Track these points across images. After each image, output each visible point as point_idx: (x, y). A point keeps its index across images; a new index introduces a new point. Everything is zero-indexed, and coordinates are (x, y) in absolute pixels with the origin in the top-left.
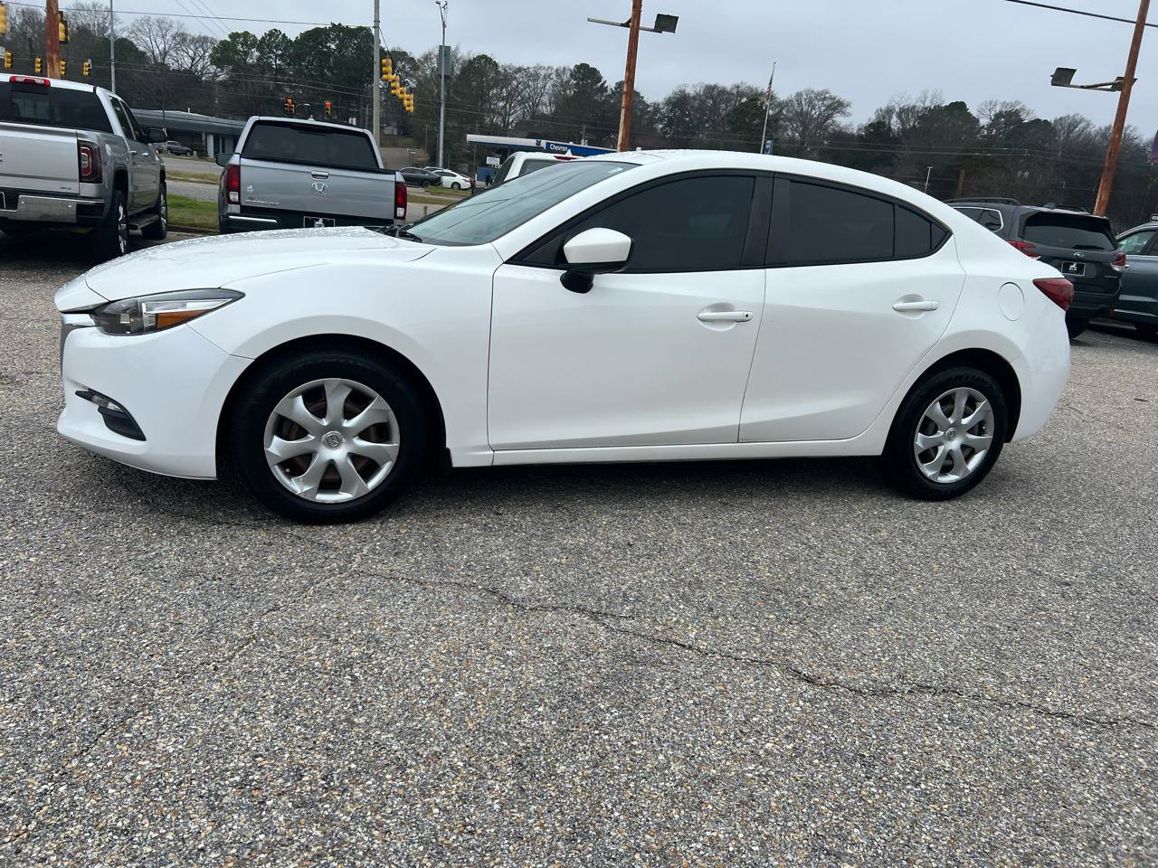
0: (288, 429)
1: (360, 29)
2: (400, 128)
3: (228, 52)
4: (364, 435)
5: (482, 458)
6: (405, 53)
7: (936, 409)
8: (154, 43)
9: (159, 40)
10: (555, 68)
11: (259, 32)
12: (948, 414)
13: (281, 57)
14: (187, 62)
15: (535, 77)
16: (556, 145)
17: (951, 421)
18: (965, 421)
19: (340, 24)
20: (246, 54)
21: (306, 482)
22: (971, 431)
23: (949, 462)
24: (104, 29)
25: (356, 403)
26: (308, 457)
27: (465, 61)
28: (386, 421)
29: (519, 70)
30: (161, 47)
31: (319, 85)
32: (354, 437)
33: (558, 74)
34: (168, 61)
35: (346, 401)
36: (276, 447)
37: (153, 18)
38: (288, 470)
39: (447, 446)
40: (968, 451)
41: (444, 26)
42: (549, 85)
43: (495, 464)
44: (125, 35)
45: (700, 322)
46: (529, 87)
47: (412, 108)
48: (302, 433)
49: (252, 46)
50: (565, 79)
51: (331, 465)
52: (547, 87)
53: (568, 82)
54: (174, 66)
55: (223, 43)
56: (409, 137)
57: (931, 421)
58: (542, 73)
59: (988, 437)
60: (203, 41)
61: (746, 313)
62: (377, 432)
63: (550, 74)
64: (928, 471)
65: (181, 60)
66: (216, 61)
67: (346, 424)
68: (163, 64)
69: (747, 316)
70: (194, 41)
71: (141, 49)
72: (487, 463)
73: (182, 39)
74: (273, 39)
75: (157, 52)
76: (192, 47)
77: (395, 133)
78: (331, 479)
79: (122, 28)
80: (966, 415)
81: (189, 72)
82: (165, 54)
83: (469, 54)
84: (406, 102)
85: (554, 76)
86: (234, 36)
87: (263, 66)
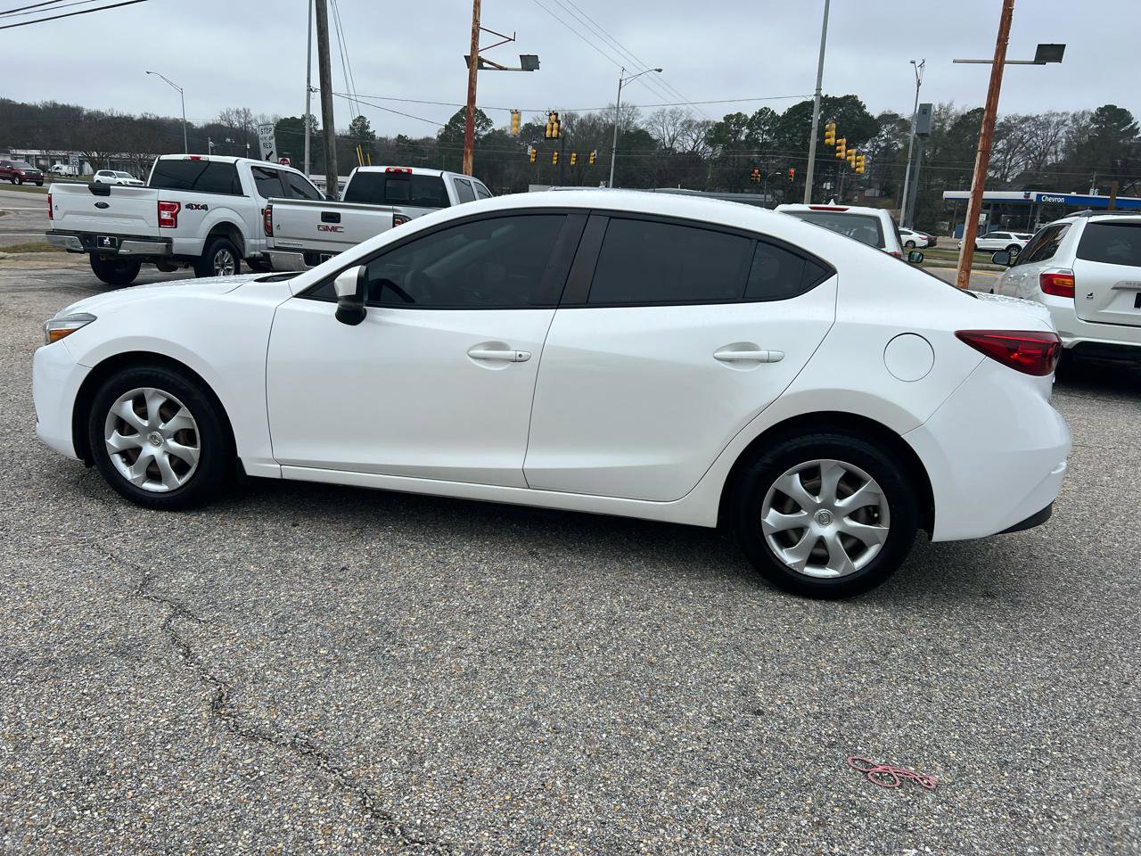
0: (124, 427)
1: (847, 97)
2: (882, 189)
3: (721, 132)
4: (177, 438)
5: (271, 471)
6: (896, 115)
7: (793, 483)
8: (666, 132)
9: (670, 128)
10: (1072, 113)
11: (750, 113)
12: (815, 491)
13: (768, 132)
14: (689, 146)
15: (1045, 125)
16: (1049, 196)
17: (818, 500)
18: (839, 504)
19: (827, 96)
20: (737, 132)
21: (136, 471)
22: (854, 516)
23: (820, 552)
24: (629, 123)
25: (168, 411)
26: (138, 450)
27: (958, 117)
28: (191, 427)
29: (1026, 119)
30: (671, 133)
31: (798, 155)
32: (169, 438)
33: (1075, 119)
34: (676, 145)
35: (162, 407)
36: (114, 440)
37: (668, 109)
38: (124, 460)
39: (239, 455)
40: (850, 543)
41: (919, 84)
42: (1062, 133)
43: (284, 477)
44: (642, 127)
45: (471, 360)
46: (1037, 135)
47: (863, 169)
48: (132, 430)
49: (743, 125)
50: (1083, 123)
51: (153, 461)
52: (1060, 134)
53: (1086, 127)
54: (680, 150)
55: (719, 126)
56: (891, 198)
57: (789, 497)
58: (1055, 119)
59: (883, 529)
60: (706, 124)
61: (519, 353)
62: (184, 436)
63: (1065, 121)
64: (788, 558)
65: (687, 144)
66: (710, 142)
67: (161, 426)
68: (671, 149)
69: (520, 356)
70: (699, 126)
71: (655, 137)
72: (277, 476)
73: (689, 125)
74: (764, 115)
75: (667, 139)
76: (696, 131)
77: (877, 195)
78: (154, 473)
79: (640, 123)
80: (841, 495)
81: (691, 153)
82: (673, 139)
83: (963, 109)
84: (853, 164)
85: (1069, 122)
86: (728, 118)
87: (751, 141)
